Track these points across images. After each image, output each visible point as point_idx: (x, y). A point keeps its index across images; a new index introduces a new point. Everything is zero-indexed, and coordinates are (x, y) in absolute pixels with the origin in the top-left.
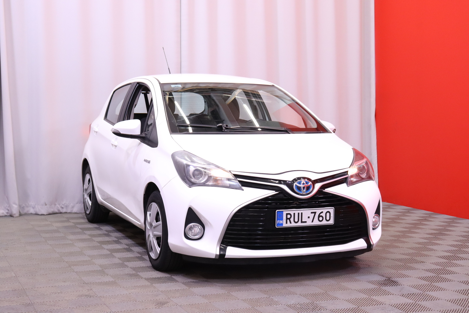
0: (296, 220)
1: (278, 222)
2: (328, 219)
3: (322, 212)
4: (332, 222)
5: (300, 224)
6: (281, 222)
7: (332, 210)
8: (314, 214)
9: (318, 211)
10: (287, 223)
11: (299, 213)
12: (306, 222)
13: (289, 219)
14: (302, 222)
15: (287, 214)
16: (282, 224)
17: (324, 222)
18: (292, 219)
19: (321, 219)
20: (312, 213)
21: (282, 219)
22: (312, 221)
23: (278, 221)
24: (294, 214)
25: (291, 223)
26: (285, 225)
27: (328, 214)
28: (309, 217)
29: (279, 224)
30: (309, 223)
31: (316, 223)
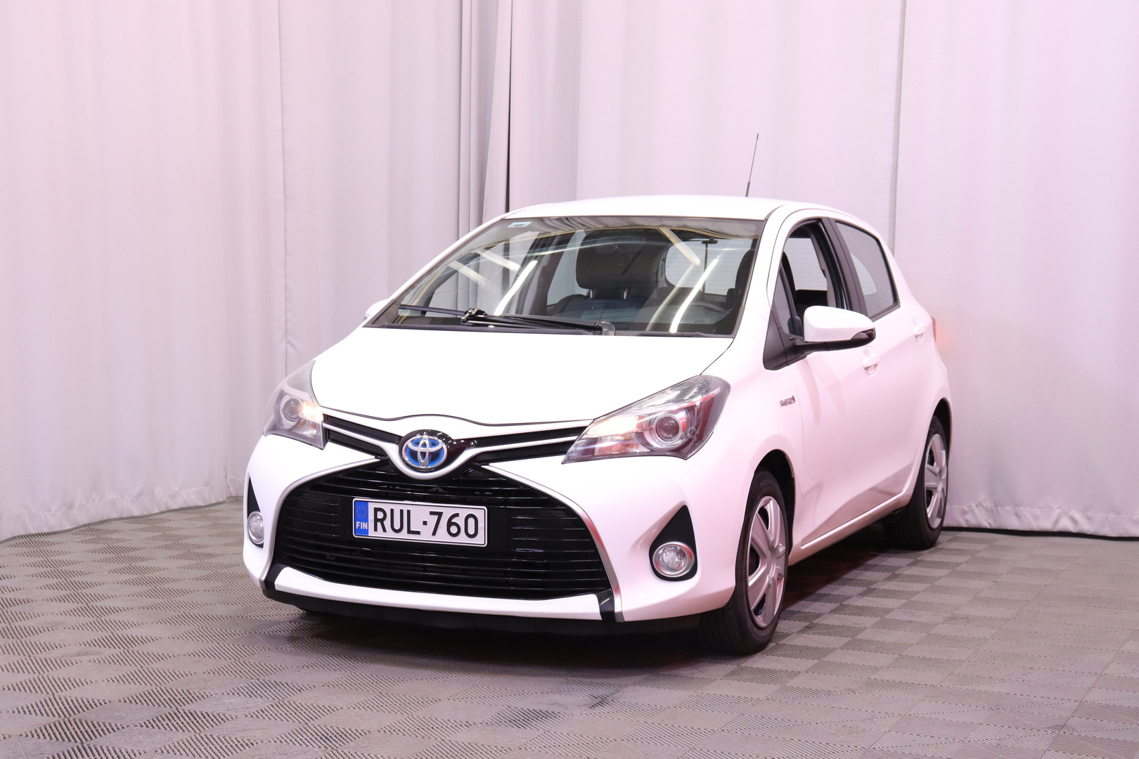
0: (397, 527)
1: (357, 525)
2: (471, 531)
3: (457, 515)
4: (481, 540)
5: (404, 536)
6: (364, 525)
7: (481, 513)
8: (437, 517)
9: (448, 511)
10: (376, 529)
11: (402, 511)
12: (418, 533)
13: (382, 521)
14: (409, 532)
15: (376, 510)
16: (366, 531)
17: (462, 540)
18: (387, 523)
19: (454, 530)
20: (432, 513)
21: (366, 520)
22: (434, 534)
23: (357, 523)
24: (392, 511)
25: (384, 530)
26: (372, 534)
27: (471, 521)
28: (425, 523)
29: (359, 530)
30: (426, 536)
31: (443, 537)
